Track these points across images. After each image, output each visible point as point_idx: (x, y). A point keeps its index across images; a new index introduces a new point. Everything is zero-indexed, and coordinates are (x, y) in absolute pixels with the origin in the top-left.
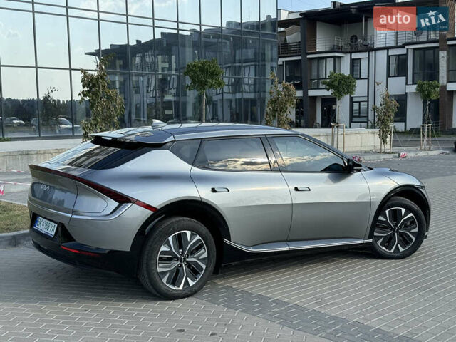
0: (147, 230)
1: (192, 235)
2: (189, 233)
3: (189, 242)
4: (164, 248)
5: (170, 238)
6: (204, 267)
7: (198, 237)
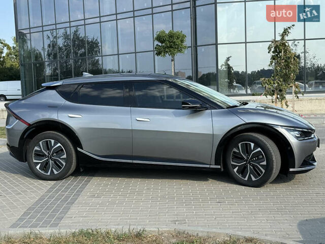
0: (25, 136)
1: (55, 142)
2: (53, 141)
3: (53, 147)
4: (36, 148)
5: (41, 143)
6: (64, 164)
7: (59, 144)
